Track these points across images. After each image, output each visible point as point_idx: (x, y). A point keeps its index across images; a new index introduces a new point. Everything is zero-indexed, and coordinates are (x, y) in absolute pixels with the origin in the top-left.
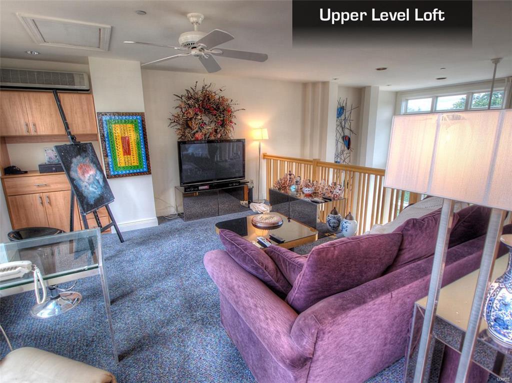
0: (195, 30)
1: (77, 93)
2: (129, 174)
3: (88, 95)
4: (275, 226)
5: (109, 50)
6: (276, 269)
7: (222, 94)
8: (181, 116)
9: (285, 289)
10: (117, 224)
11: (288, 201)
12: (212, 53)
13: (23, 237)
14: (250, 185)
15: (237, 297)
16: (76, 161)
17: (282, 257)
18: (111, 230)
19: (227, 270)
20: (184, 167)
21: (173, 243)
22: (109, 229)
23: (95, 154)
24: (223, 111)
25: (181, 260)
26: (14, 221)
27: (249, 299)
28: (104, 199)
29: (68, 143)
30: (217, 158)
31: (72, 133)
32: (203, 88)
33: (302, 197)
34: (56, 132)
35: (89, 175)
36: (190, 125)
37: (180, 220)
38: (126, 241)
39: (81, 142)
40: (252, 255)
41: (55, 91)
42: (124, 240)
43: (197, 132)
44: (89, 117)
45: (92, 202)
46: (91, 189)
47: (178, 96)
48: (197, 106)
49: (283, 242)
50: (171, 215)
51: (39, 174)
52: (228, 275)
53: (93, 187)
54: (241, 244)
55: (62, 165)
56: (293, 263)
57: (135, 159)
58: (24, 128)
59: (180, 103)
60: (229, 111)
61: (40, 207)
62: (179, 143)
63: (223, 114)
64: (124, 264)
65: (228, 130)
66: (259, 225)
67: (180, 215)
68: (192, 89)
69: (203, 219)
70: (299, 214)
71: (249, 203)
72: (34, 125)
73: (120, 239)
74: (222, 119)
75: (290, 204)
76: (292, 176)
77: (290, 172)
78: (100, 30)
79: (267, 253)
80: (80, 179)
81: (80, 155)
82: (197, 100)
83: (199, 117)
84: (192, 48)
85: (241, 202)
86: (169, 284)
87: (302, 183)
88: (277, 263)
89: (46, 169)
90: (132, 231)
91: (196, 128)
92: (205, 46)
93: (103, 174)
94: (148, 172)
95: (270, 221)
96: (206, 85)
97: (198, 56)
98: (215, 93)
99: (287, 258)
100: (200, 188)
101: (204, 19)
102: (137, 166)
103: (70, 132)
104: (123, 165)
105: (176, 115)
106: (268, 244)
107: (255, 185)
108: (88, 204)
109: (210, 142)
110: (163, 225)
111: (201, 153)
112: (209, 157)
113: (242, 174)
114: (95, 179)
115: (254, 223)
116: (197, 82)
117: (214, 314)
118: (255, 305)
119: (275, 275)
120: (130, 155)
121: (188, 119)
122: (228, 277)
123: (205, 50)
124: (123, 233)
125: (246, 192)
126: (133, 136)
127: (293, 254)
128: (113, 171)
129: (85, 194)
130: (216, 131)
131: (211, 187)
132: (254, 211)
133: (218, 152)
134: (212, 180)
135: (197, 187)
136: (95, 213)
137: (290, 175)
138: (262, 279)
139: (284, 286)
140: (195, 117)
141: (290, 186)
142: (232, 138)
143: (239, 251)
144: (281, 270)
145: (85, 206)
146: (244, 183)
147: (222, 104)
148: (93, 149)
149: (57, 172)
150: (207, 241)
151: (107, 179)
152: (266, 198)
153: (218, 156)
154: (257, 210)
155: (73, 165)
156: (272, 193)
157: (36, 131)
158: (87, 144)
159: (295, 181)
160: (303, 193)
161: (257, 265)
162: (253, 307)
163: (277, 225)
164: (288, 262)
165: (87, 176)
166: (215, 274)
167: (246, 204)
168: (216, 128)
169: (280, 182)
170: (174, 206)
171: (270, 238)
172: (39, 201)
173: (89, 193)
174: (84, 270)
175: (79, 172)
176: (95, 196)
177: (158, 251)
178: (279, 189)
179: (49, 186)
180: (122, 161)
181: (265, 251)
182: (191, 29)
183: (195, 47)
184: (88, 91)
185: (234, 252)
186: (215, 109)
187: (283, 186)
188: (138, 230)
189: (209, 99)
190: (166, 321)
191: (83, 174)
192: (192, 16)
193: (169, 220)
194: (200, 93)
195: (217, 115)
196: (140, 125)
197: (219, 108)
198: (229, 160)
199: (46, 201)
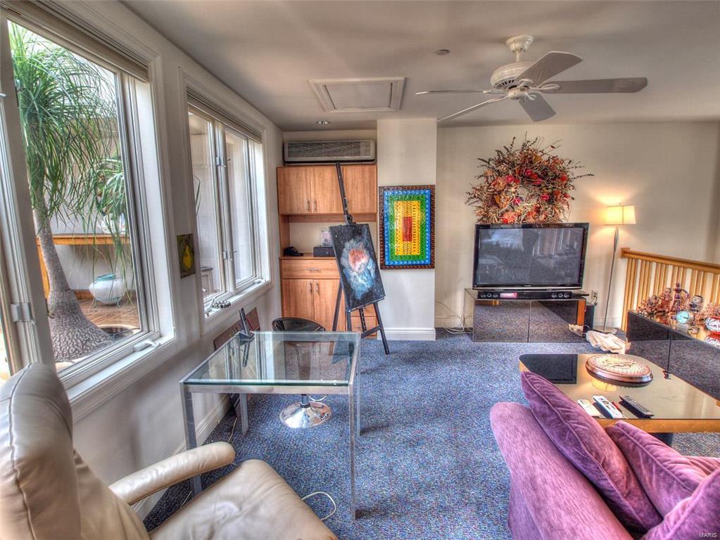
0: (517, 60)
1: (362, 165)
2: (406, 265)
3: (371, 167)
4: (634, 382)
5: (400, 108)
6: (627, 472)
7: (553, 153)
8: (485, 188)
9: (642, 515)
10: (385, 329)
11: (668, 339)
12: (541, 91)
13: (285, 328)
14: (589, 300)
15: (538, 499)
16: (349, 245)
17: (643, 451)
18: (376, 336)
19: (527, 442)
20: (482, 261)
21: (451, 370)
22: (374, 334)
23: (371, 238)
24: (554, 179)
25: (460, 398)
26: (285, 307)
27: (563, 513)
28: (373, 295)
29: (344, 224)
30: (536, 251)
31: (349, 212)
32: (524, 145)
33: (703, 336)
34: (334, 211)
35: (360, 263)
36: (498, 202)
37: (467, 338)
38: (392, 353)
39: (358, 223)
40: (577, 432)
41: (338, 164)
42: (390, 351)
43: (507, 211)
44: (370, 192)
45: (359, 297)
46: (360, 281)
47: (484, 161)
48: (510, 172)
49: (648, 417)
50: (454, 328)
51: (313, 258)
52: (528, 453)
53: (362, 279)
54: (559, 406)
55: (334, 249)
56: (669, 472)
57: (416, 246)
58: (306, 205)
59: (485, 169)
60: (563, 179)
61: (309, 296)
62: (478, 228)
63: (553, 184)
64: (384, 384)
65: (558, 209)
66: (599, 373)
67: (468, 331)
68: (507, 149)
69: (501, 343)
70: (691, 367)
71: (586, 330)
72: (315, 202)
73: (385, 349)
74: (550, 191)
75: (673, 345)
76: (683, 294)
77: (678, 285)
78: (392, 84)
79: (610, 436)
80: (350, 267)
81: (354, 238)
82: (513, 164)
83: (513, 190)
84: (510, 88)
85: (571, 326)
86: (437, 430)
87: (704, 309)
88: (631, 461)
89: (321, 252)
90: (402, 342)
91: (505, 204)
92: (531, 81)
93: (377, 264)
94: (431, 266)
95: (625, 371)
96: (528, 142)
97: (518, 98)
98: (542, 152)
99: (656, 456)
100: (503, 295)
101: (534, 42)
102: (418, 256)
103: (347, 211)
104: (401, 253)
105: (478, 188)
106: (615, 413)
107: (600, 301)
108: (354, 299)
109: (526, 226)
110: (441, 341)
111: (510, 242)
112: (522, 249)
113: (577, 280)
114: (366, 269)
115: (589, 368)
116: (514, 138)
117: (498, 502)
118: (573, 529)
119: (623, 483)
120: (411, 240)
121: (496, 193)
122: (527, 456)
123: (531, 88)
124: (390, 341)
125: (582, 311)
126: (418, 216)
127: (670, 453)
128: (388, 260)
129: (353, 286)
130: (538, 210)
131: (521, 295)
132: (593, 345)
133: (539, 242)
134: (523, 286)
135: (499, 293)
136: (361, 310)
137: (678, 291)
138: (595, 482)
139: (641, 510)
140: (506, 190)
141: (676, 311)
142: (564, 222)
143: (553, 418)
144: (639, 476)
145: (351, 301)
146: (579, 296)
147: (552, 168)
148: (369, 232)
149: (329, 256)
150: (503, 380)
151: (380, 271)
152: (619, 326)
153: (539, 248)
154: (599, 343)
155: (345, 250)
156: (632, 319)
157: (316, 209)
158: (362, 225)
159: (688, 303)
160: (706, 329)
161: (585, 454)
162: (568, 532)
163: (638, 381)
164: (657, 466)
165: (358, 264)
166: (505, 442)
167: (579, 330)
168: (538, 205)
169: (654, 301)
170: (460, 316)
171: (620, 403)
172: (309, 288)
173: (357, 286)
174: (332, 385)
175: (351, 259)
176: (363, 289)
177: (429, 378)
178: (651, 314)
179: (320, 272)
180: (401, 248)
181: (606, 430)
182: (510, 61)
183: (515, 86)
184: (373, 162)
185: (544, 416)
186: (539, 177)
187: (660, 308)
188: (409, 341)
189: (531, 162)
190: (424, 485)
191: (354, 262)
192: (514, 42)
193: (451, 335)
194: (518, 153)
195: (543, 185)
196: (427, 201)
197: (547, 175)
198: (556, 256)
199: (315, 288)
